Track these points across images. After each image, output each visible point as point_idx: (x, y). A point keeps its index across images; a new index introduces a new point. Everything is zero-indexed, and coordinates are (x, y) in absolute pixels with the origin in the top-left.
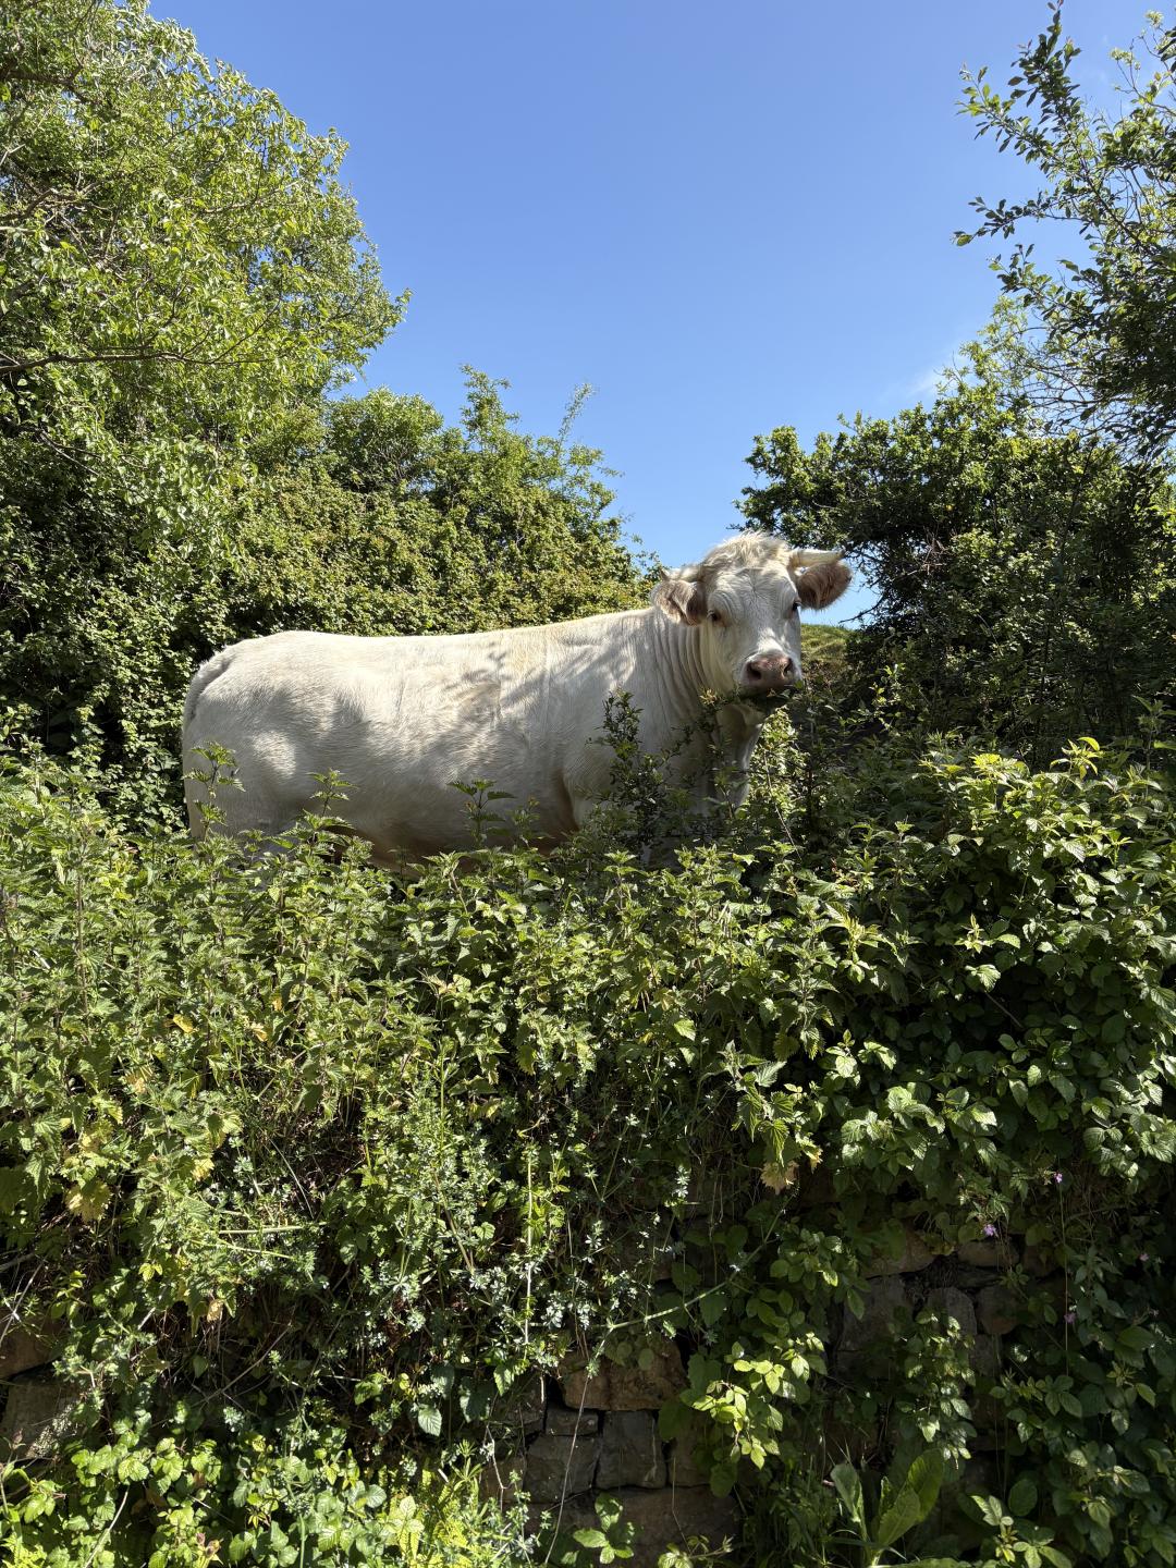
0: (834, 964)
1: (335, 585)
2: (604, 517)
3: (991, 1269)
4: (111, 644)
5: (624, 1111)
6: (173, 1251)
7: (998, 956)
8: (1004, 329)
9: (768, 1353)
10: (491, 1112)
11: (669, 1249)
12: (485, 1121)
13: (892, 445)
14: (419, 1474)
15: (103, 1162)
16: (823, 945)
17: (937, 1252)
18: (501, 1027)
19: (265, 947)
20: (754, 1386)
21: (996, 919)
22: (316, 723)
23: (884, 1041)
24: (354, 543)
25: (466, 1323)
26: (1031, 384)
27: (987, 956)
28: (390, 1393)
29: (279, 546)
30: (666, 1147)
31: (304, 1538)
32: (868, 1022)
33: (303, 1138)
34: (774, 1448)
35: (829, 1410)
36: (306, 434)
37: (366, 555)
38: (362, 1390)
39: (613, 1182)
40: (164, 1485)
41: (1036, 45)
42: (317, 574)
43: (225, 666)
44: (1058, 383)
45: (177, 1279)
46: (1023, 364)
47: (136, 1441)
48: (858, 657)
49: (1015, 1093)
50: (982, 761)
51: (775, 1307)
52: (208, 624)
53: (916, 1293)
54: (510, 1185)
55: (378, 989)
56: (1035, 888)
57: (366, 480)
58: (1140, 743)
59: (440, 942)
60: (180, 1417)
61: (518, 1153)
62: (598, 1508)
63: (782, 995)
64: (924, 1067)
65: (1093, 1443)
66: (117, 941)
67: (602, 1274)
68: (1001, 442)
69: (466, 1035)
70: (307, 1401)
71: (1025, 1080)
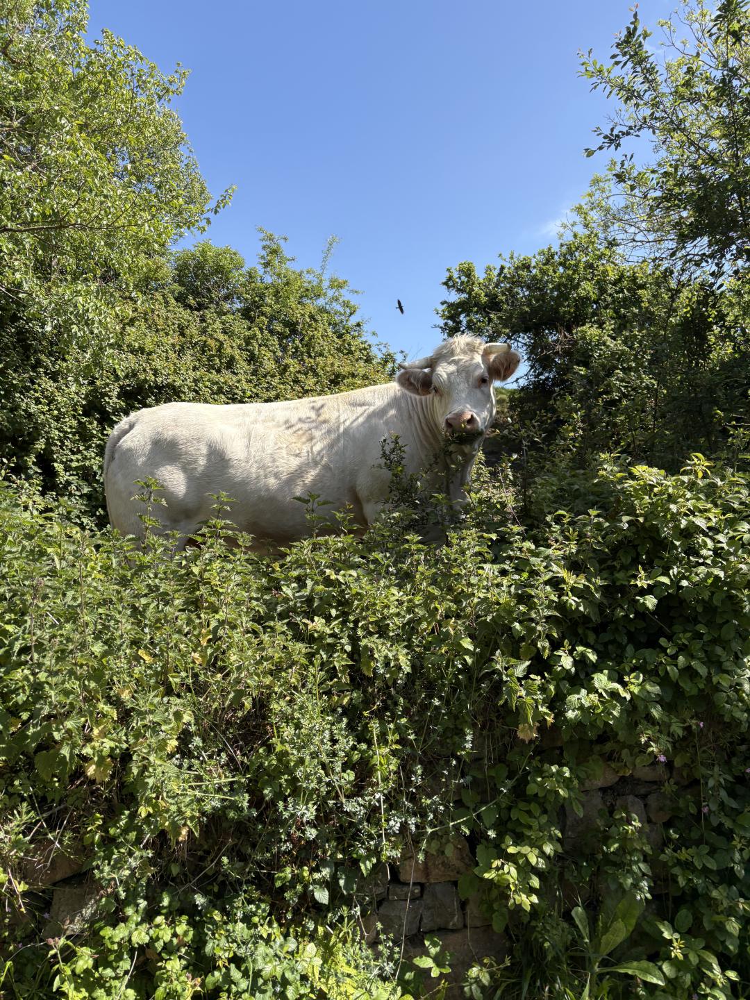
0: (556, 599)
1: (186, 370)
2: (353, 321)
3: (654, 783)
4: (44, 414)
5: (430, 697)
6: (157, 798)
7: (657, 591)
8: (598, 195)
9: (527, 841)
10: (345, 701)
11: (461, 781)
12: (342, 707)
13: (534, 271)
14: (316, 930)
15: (113, 744)
16: (548, 588)
17: (621, 774)
18: (348, 648)
19: (194, 604)
20: (521, 862)
21: (653, 568)
22: (196, 461)
23: (587, 645)
24: (196, 343)
25: (338, 833)
26: (615, 231)
27: (650, 590)
28: (297, 879)
29: (149, 346)
30: (456, 717)
31: (251, 973)
32: (576, 634)
33: (229, 723)
34: (534, 899)
35: (561, 875)
36: (159, 275)
37: (204, 351)
38: (279, 878)
39: (425, 741)
40: (159, 945)
41: (625, 33)
42: (175, 364)
43: (132, 426)
44: (632, 230)
45: (161, 815)
46: (610, 217)
47: (139, 919)
49: (671, 674)
50: (640, 469)
51: (529, 813)
52: (107, 399)
53: (609, 799)
54: (364, 746)
55: (270, 627)
56: (676, 547)
57: (198, 303)
58: (730, 455)
59: (302, 596)
60: (166, 902)
61: (366, 726)
62: (427, 943)
63: (525, 620)
64: (612, 660)
65: (724, 885)
66: (100, 605)
67: (421, 799)
68: (601, 268)
69: (326, 654)
70: (245, 887)
71: (676, 666)
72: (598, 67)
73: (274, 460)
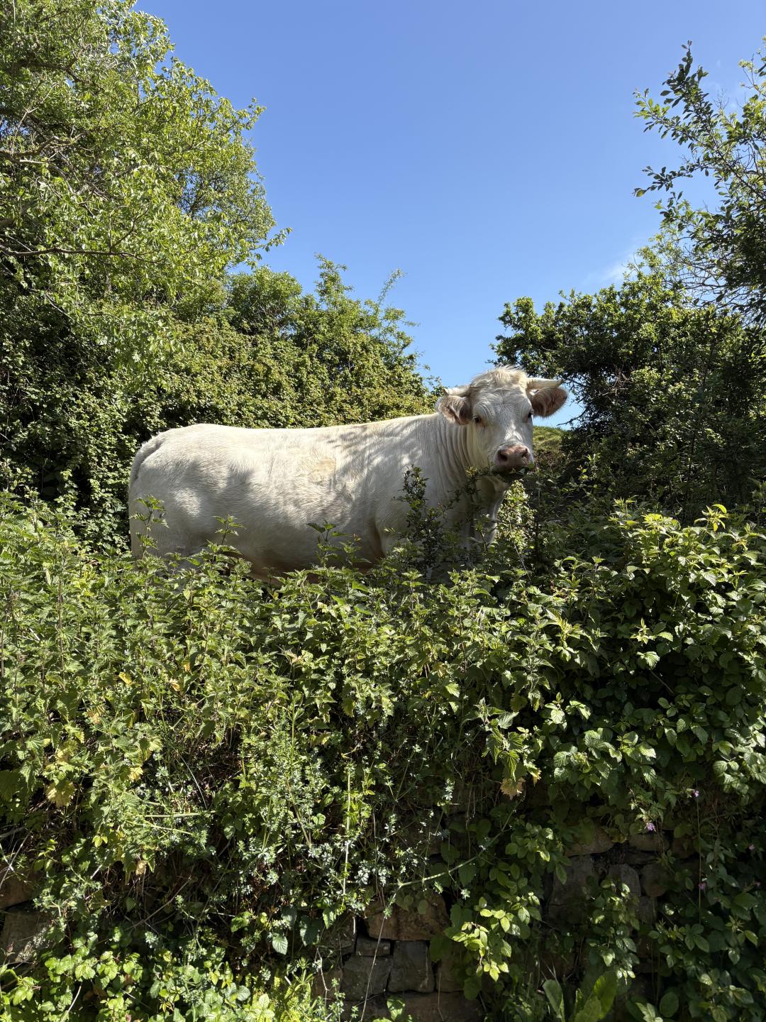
0: (551, 649)
1: (231, 395)
2: (406, 353)
3: (651, 853)
4: (85, 430)
5: (412, 742)
6: (115, 828)
7: (659, 646)
8: (668, 237)
9: (503, 905)
10: (324, 741)
11: (439, 834)
12: (320, 747)
13: (594, 310)
14: (272, 979)
15: (71, 768)
16: (544, 637)
17: (615, 841)
18: (333, 686)
19: (180, 630)
20: (493, 926)
21: (657, 622)
22: (216, 484)
23: (583, 700)
24: (244, 367)
25: (305, 880)
26: (684, 274)
27: (651, 646)
28: (254, 925)
29: (195, 368)
30: (439, 767)
32: (573, 688)
33: (201, 755)
34: (505, 968)
35: (542, 943)
36: (214, 297)
37: (251, 375)
38: (236, 922)
39: (403, 789)
40: (105, 982)
41: (677, 70)
42: (220, 387)
43: (158, 446)
44: (703, 274)
45: (117, 846)
46: (679, 261)
47: (88, 953)
48: (569, 448)
49: (669, 737)
50: (650, 518)
51: (508, 874)
52: (149, 419)
53: (601, 867)
54: (336, 790)
55: (252, 658)
56: (683, 602)
57: (252, 327)
58: (753, 509)
59: (294, 629)
60: (117, 938)
61: (342, 769)
62: (389, 1004)
63: (517, 668)
64: (608, 718)
65: (716, 970)
66: (84, 623)
67: (395, 849)
68: (665, 310)
69: (309, 690)
70: (200, 929)
71: (675, 729)
72: (654, 106)
73: (295, 487)
